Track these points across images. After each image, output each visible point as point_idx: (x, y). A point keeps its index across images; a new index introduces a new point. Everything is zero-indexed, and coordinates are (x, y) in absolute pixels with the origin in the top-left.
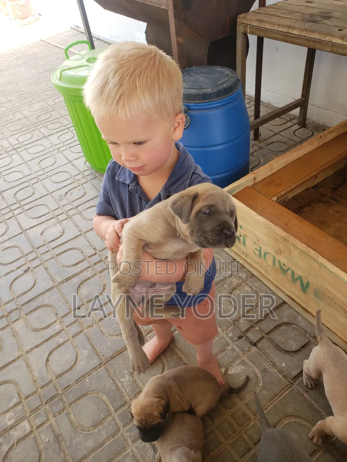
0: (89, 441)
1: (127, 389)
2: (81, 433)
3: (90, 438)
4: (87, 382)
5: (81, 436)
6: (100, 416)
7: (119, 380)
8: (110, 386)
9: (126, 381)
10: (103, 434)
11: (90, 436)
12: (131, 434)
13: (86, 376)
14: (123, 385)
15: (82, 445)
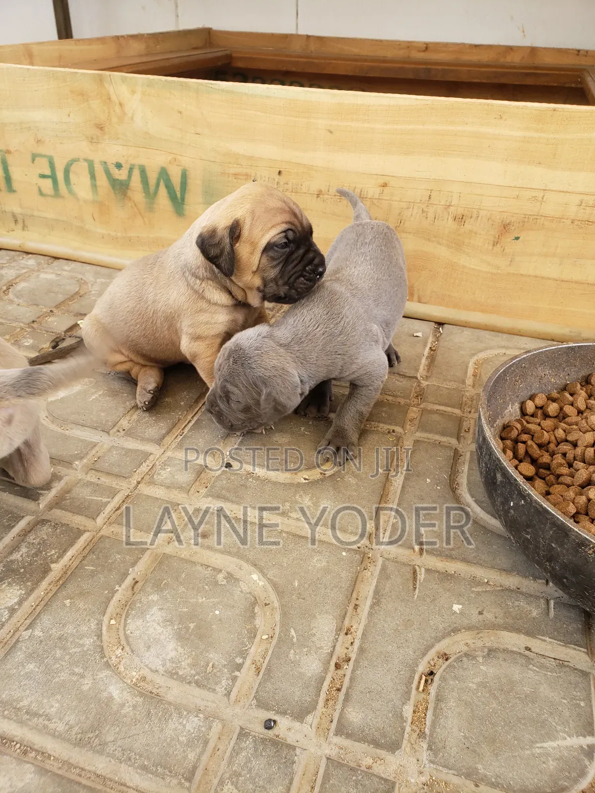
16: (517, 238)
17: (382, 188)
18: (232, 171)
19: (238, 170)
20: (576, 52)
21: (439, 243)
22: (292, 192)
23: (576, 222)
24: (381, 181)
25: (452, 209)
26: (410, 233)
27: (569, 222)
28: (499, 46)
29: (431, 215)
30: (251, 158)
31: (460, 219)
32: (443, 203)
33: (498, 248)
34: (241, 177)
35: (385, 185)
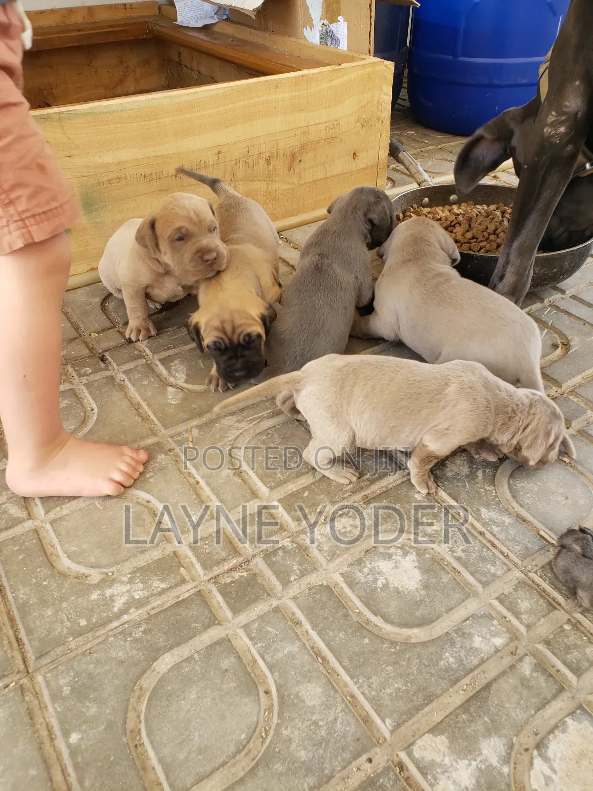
0: (305, 698)
1: (156, 588)
2: (277, 733)
3: (297, 696)
4: (81, 739)
5: (285, 732)
6: (226, 670)
7: (118, 616)
8: (128, 644)
9: (128, 591)
10: (288, 652)
11: (289, 696)
12: (295, 571)
13: (52, 750)
14: (140, 604)
15: (315, 723)
16: (300, 161)
17: (217, 156)
18: (106, 178)
19: (111, 176)
20: (124, 6)
21: (259, 181)
22: (157, 179)
23: (327, 140)
24: (216, 151)
25: (262, 155)
26: (240, 180)
27: (323, 141)
28: (60, 10)
29: (251, 164)
30: (119, 163)
31: (268, 160)
32: (256, 153)
33: (291, 172)
34: (114, 181)
35: (219, 153)
